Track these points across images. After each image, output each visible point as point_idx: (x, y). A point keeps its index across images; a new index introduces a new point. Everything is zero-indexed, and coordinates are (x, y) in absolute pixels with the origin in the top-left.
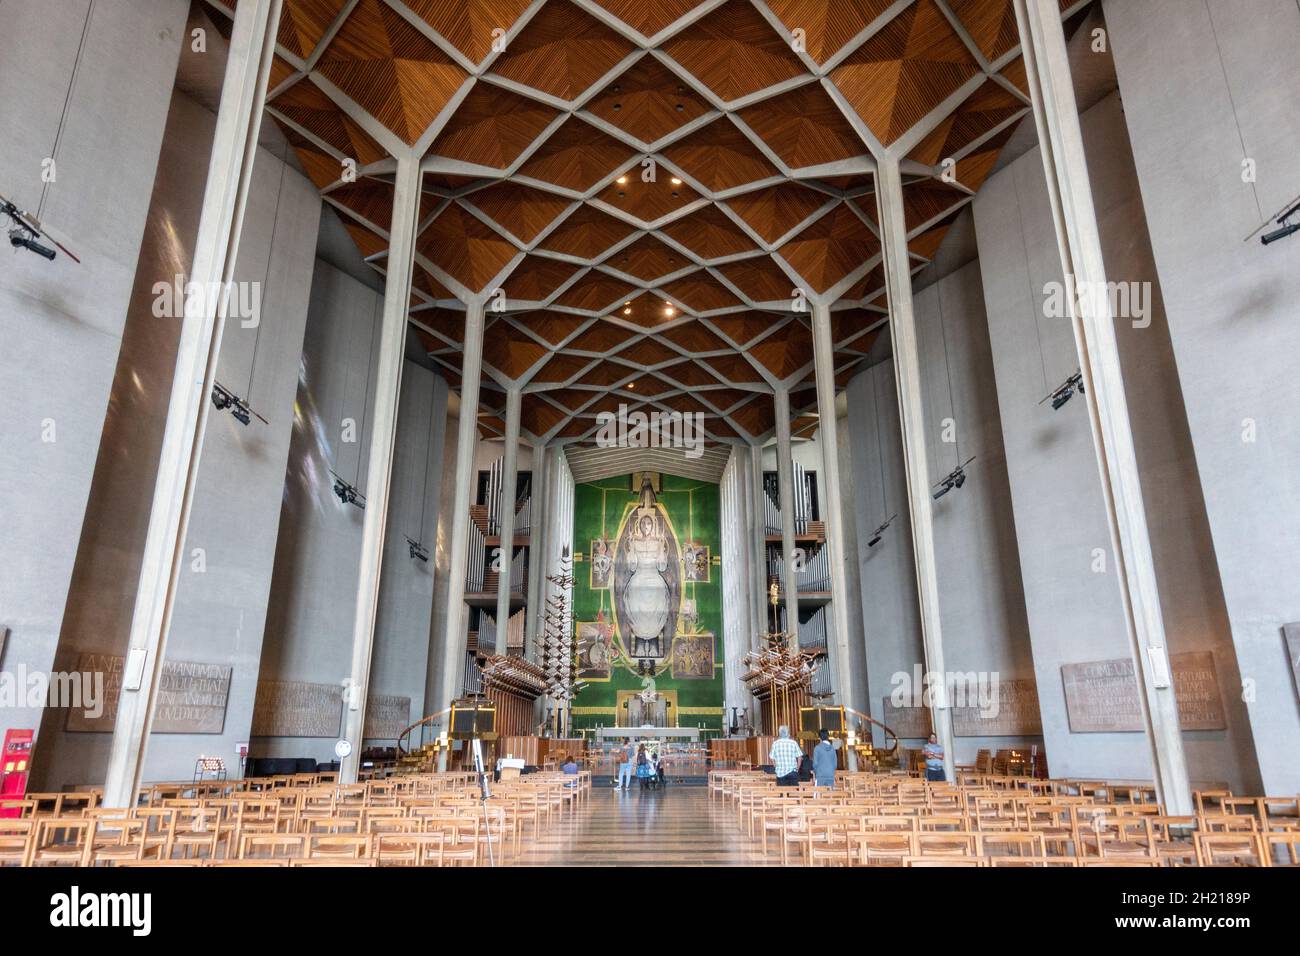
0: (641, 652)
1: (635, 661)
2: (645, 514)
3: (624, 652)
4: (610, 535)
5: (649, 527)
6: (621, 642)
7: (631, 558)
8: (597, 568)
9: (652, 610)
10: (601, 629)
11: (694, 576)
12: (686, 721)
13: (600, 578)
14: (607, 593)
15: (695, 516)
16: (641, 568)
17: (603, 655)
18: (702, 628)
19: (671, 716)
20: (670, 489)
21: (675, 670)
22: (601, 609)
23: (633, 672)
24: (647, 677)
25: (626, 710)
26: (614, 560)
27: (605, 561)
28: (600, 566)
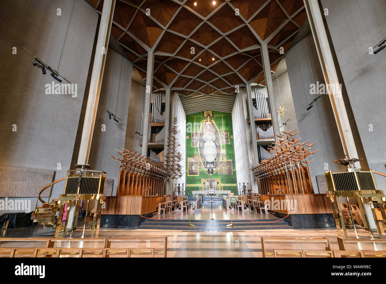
0: (208, 166)
1: (207, 169)
2: (208, 124)
3: (203, 166)
5: (209, 127)
6: (202, 163)
7: (204, 137)
8: (193, 141)
9: (211, 153)
10: (195, 159)
11: (224, 142)
12: (225, 188)
13: (195, 143)
14: (197, 148)
15: (224, 124)
16: (207, 140)
17: (196, 168)
18: (228, 158)
19: (220, 187)
20: (216, 115)
21: (220, 172)
22: (195, 153)
23: (206, 173)
24: (211, 174)
25: (204, 185)
26: (199, 138)
27: (196, 138)
28: (195, 140)
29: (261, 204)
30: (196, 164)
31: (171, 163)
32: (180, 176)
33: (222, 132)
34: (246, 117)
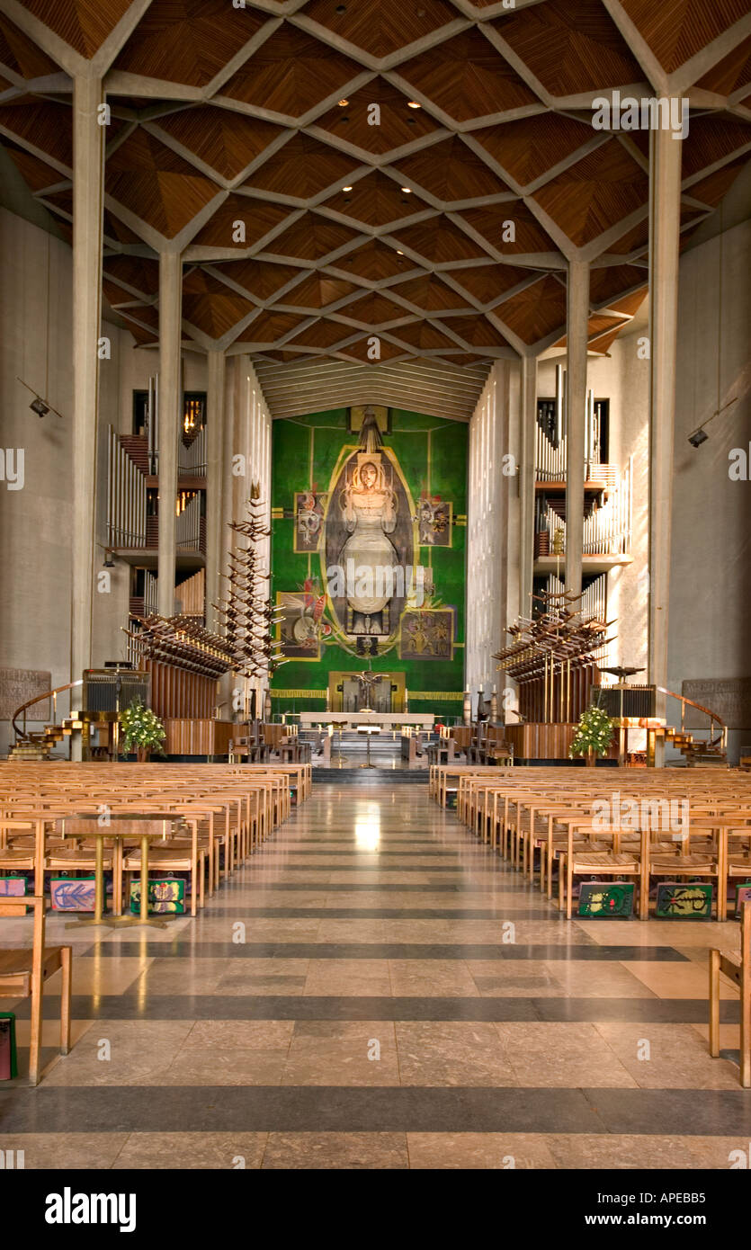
0: (359, 628)
1: (354, 638)
2: (367, 460)
3: (339, 630)
4: (321, 486)
5: (372, 477)
6: (334, 616)
7: (348, 515)
8: (302, 527)
10: (309, 601)
11: (431, 539)
12: (416, 707)
13: (307, 539)
15: (434, 465)
16: (360, 528)
17: (311, 631)
18: (439, 601)
19: (398, 701)
20: (404, 428)
21: (402, 649)
22: (308, 577)
23: (349, 651)
24: (367, 657)
25: (341, 693)
26: (325, 518)
27: (313, 518)
28: (307, 524)
30: (312, 617)
33: (425, 497)
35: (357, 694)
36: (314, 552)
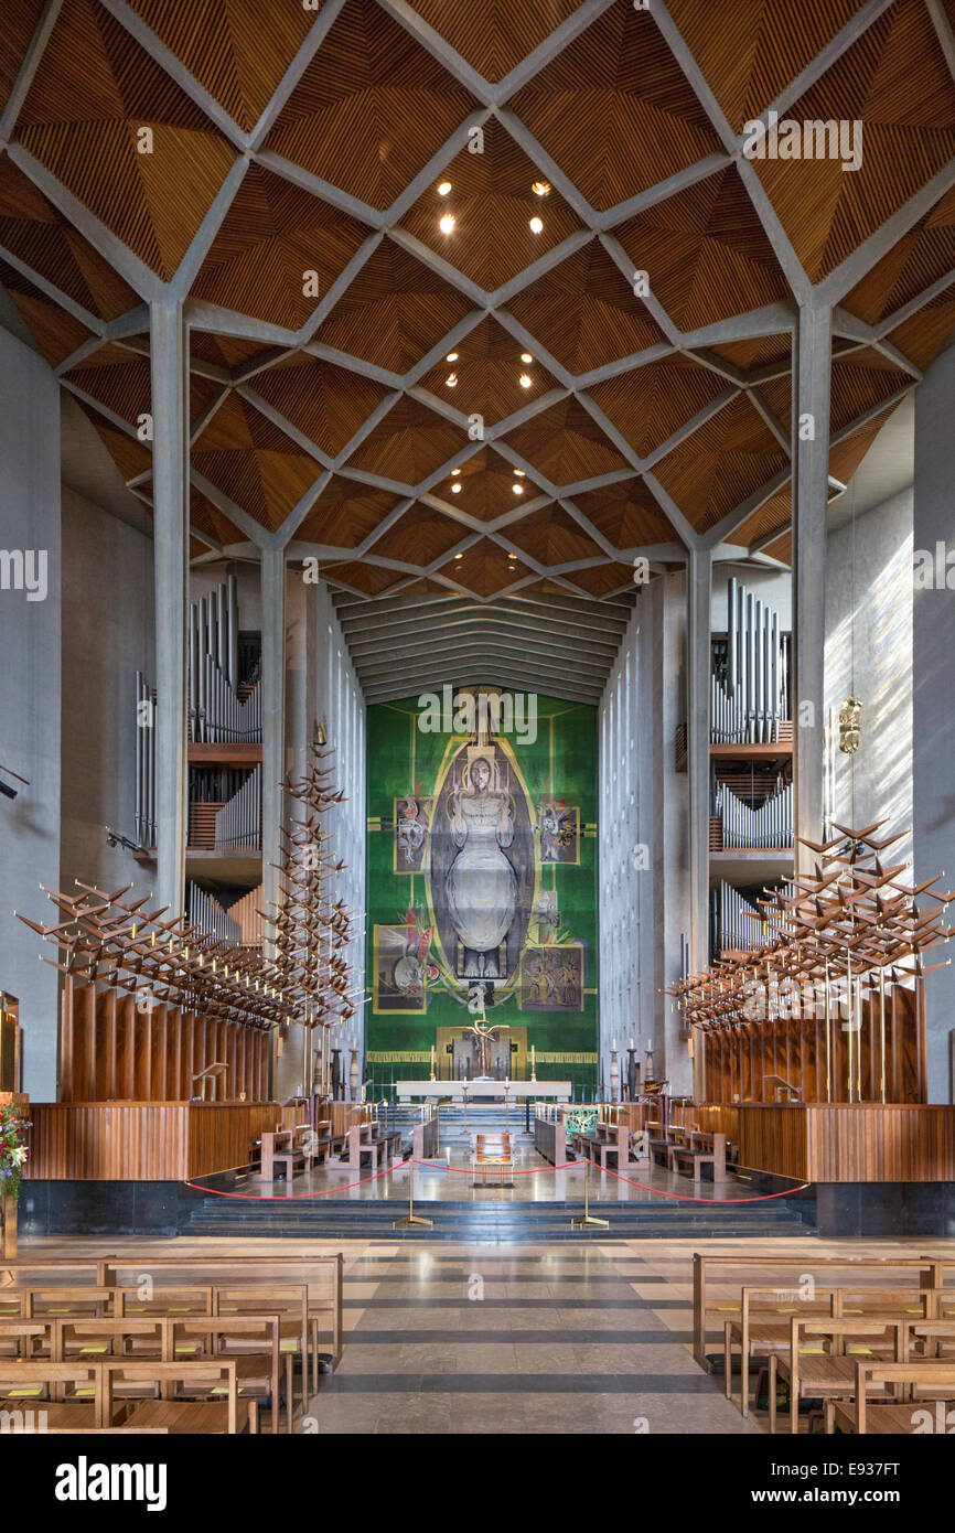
0: (472, 970)
2: (479, 755)
3: (447, 972)
4: (422, 789)
5: (484, 776)
6: (442, 955)
7: (457, 826)
8: (403, 842)
9: (490, 906)
10: (412, 935)
11: (555, 855)
12: (546, 1073)
13: (409, 856)
14: (420, 880)
15: (558, 758)
16: (472, 842)
17: (415, 975)
18: (566, 934)
19: (522, 1064)
21: (523, 997)
22: (411, 906)
23: (459, 999)
25: (451, 1055)
26: (429, 830)
27: (416, 830)
28: (409, 837)
29: (698, 1144)
30: (416, 956)
31: (301, 953)
32: (343, 1013)
34: (668, 734)
35: (470, 1055)
36: (417, 873)
